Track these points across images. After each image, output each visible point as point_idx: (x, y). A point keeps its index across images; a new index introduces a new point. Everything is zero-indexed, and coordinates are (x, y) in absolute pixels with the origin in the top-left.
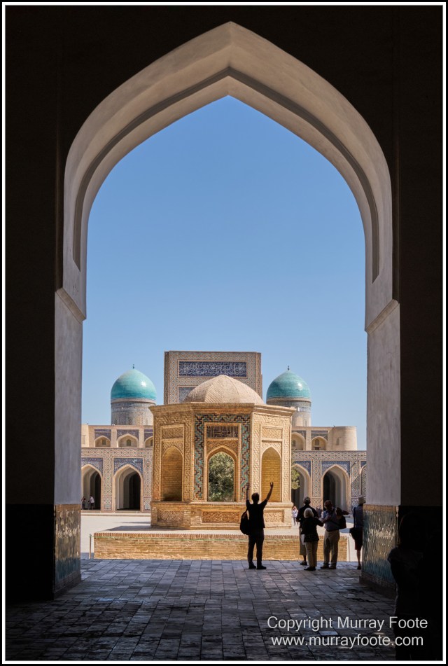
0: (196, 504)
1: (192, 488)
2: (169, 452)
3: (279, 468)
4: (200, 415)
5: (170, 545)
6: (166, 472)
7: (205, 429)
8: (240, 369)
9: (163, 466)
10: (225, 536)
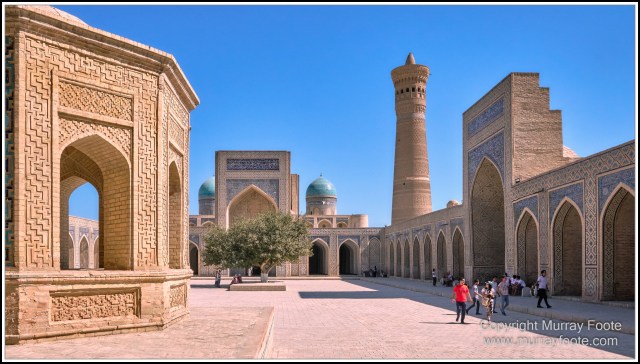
8: (274, 164)
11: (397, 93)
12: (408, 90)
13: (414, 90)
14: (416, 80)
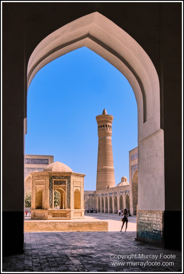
0: (50, 210)
1: (48, 204)
2: (38, 190)
3: (80, 196)
4: (51, 176)
5: (41, 226)
6: (37, 198)
7: (53, 181)
8: (46, 161)
9: (36, 195)
10: (63, 222)
11: (99, 127)
12: (104, 126)
13: (106, 126)
14: (107, 121)
